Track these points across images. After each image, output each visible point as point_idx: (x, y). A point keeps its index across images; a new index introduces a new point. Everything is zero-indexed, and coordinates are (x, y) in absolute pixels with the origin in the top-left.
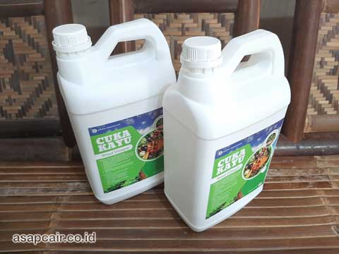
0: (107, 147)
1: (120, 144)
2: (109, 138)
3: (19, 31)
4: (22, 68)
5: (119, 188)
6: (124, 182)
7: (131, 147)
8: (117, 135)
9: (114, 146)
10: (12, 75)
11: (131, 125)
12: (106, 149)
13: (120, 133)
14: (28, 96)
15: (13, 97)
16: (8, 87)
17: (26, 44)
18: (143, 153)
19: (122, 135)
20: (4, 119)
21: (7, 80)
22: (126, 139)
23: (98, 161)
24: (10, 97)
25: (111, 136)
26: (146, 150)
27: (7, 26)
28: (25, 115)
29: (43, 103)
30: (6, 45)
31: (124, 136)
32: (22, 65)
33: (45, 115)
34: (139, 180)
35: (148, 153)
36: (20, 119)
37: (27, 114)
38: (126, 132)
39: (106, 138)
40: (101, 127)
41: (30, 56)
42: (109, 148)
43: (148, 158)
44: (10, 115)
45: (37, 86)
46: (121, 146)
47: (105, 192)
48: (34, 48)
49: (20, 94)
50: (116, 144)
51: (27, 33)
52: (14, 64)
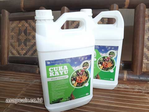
0: (54, 74)
1: (62, 74)
2: (56, 68)
3: (30, 25)
4: (29, 37)
5: (59, 102)
6: (61, 99)
7: (67, 77)
8: (60, 68)
9: (58, 74)
10: (25, 39)
11: (68, 63)
12: (53, 75)
13: (62, 67)
14: (29, 48)
15: (23, 48)
16: (23, 44)
17: (32, 29)
18: (74, 82)
19: (63, 68)
20: (19, 56)
21: (23, 41)
22: (65, 71)
23: (48, 82)
24: (22, 48)
25: (57, 68)
26: (76, 81)
27: (27, 23)
28: (26, 55)
29: (33, 51)
30: (25, 29)
31: (64, 69)
32: (29, 36)
33: (33, 55)
34: (71, 99)
35: (77, 83)
36: (24, 56)
37: (27, 54)
38: (66, 67)
39: (54, 68)
40: (52, 61)
41: (32, 33)
42: (55, 75)
43: (77, 86)
44: (21, 54)
45: (32, 44)
46: (62, 75)
47: (50, 104)
48: (34, 31)
49: (26, 47)
50: (60, 73)
51: (32, 25)
52: (26, 36)
